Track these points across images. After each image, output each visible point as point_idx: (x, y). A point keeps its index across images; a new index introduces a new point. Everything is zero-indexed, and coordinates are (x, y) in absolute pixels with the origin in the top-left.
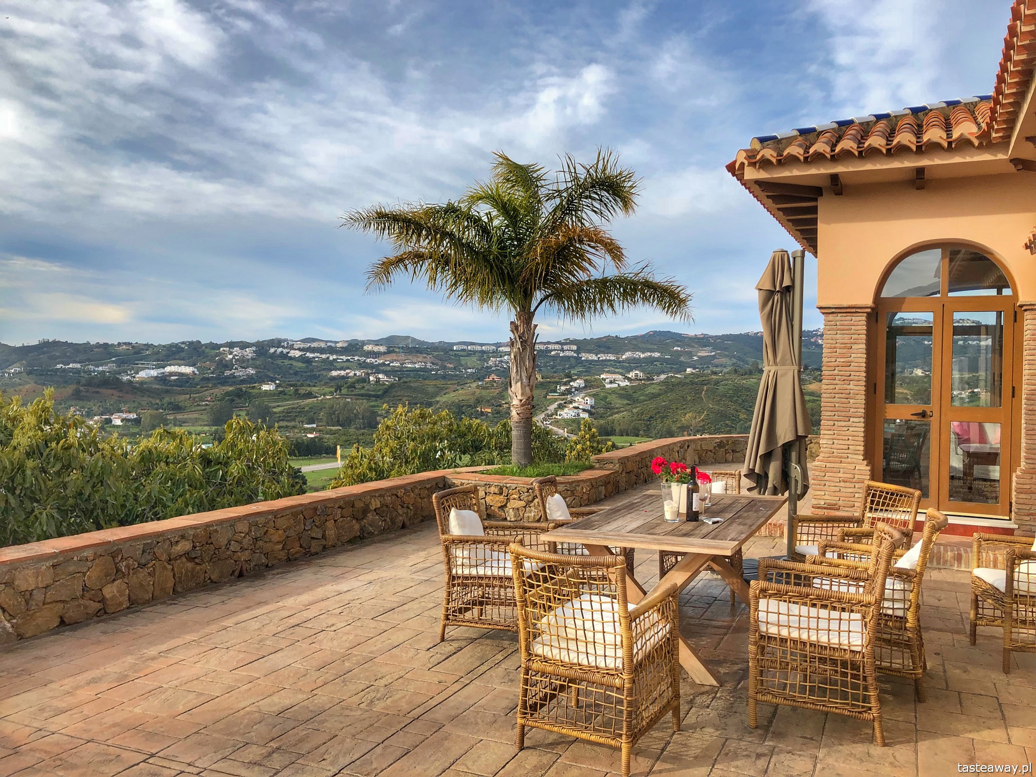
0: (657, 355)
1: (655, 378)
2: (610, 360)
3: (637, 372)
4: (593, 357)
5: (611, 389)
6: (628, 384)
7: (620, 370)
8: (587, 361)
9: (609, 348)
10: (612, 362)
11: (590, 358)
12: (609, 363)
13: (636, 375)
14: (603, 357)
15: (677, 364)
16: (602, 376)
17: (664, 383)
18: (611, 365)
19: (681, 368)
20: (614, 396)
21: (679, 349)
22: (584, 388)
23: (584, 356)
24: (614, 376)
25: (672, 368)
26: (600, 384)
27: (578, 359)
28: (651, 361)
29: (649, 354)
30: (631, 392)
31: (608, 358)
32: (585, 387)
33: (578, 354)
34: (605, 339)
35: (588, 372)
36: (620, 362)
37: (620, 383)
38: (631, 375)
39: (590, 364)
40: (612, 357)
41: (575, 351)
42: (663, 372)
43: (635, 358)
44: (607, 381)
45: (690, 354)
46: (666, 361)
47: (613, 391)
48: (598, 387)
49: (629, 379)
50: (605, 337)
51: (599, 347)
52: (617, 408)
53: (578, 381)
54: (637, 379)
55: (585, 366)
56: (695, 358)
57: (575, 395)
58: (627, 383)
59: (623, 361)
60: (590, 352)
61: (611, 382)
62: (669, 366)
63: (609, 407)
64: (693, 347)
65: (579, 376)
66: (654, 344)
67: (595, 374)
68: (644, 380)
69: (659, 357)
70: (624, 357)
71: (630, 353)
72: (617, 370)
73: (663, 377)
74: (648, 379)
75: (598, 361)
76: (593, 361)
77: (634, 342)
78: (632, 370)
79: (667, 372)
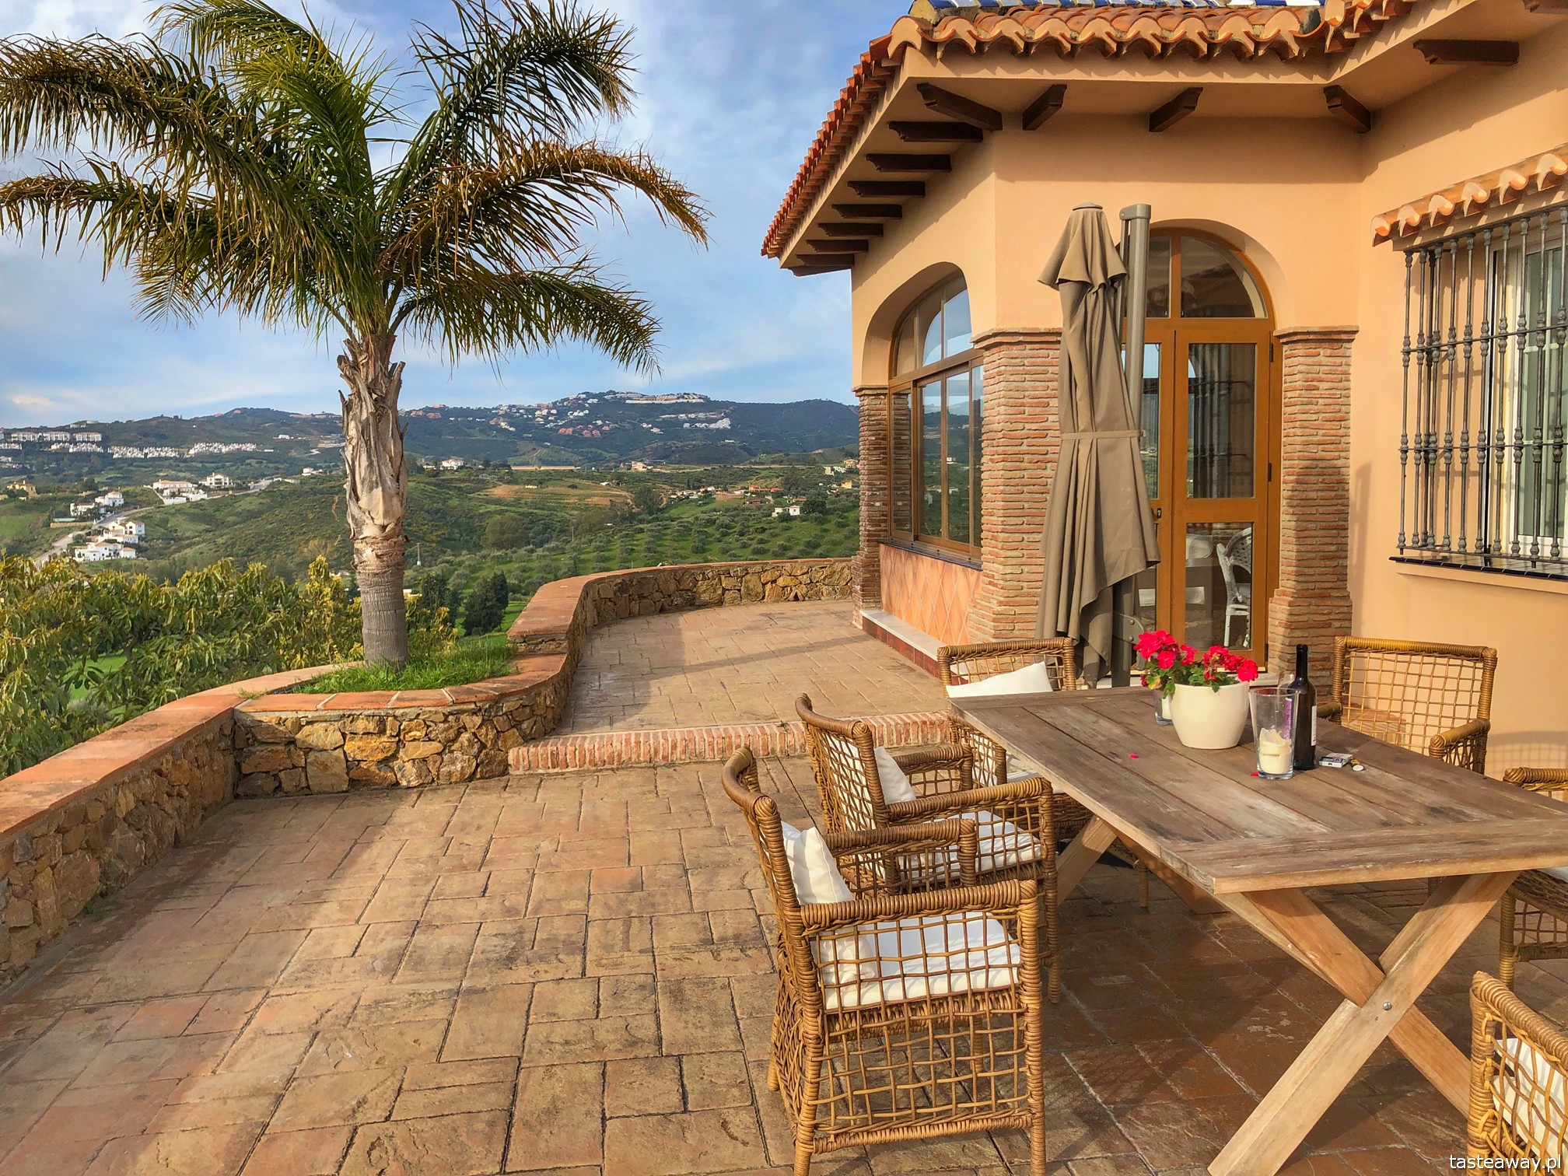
0: (250, 447)
1: (252, 485)
2: (166, 458)
3: (219, 477)
4: (134, 453)
5: (174, 506)
6: (205, 496)
7: (188, 475)
8: (124, 460)
9: (163, 437)
10: (171, 462)
11: (129, 455)
12: (167, 462)
13: (219, 482)
14: (153, 453)
15: (285, 462)
16: (156, 485)
17: (268, 492)
18: (169, 467)
19: (294, 469)
20: (181, 518)
21: (287, 437)
22: (123, 506)
23: (117, 452)
24: (178, 485)
25: (278, 469)
26: (154, 499)
27: (106, 458)
28: (240, 457)
29: (236, 446)
30: (211, 510)
31: (163, 454)
32: (125, 506)
33: (105, 448)
34: (155, 422)
35: (127, 478)
36: (185, 461)
37: (190, 496)
38: (210, 481)
39: (131, 465)
40: (170, 453)
41: (98, 444)
42: (263, 476)
43: (212, 454)
44: (167, 493)
45: (306, 446)
46: (268, 458)
47: (178, 510)
48: (149, 504)
49: (206, 489)
50: (154, 419)
51: (145, 435)
52: (188, 538)
53: (110, 495)
54: (219, 489)
55: (121, 468)
56: (315, 452)
57: (107, 520)
58: (201, 495)
59: (192, 459)
60: (128, 444)
61: (173, 495)
62: (271, 465)
63: (173, 539)
64: (310, 434)
65: (112, 486)
66: (244, 430)
67: (140, 483)
68: (232, 489)
69: (254, 451)
70: (192, 452)
71: (203, 445)
72: (182, 475)
73: (264, 483)
74: (240, 488)
75: (145, 459)
76: (135, 459)
77: (209, 427)
78: (210, 474)
79: (271, 476)
